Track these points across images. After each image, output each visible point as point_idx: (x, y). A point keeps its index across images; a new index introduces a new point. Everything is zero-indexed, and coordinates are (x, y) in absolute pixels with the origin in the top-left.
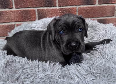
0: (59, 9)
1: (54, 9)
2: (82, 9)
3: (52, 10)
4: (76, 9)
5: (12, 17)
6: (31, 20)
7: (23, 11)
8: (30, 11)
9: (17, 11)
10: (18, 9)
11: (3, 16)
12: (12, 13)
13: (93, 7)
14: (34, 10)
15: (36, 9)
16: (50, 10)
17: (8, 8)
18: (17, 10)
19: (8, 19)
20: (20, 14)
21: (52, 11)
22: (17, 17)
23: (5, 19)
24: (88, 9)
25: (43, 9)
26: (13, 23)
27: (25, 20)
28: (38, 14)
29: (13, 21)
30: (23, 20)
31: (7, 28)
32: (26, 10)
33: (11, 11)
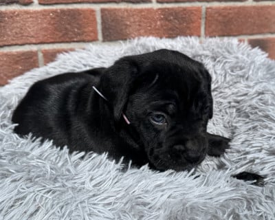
0: (159, 9)
1: (146, 9)
2: (216, 13)
3: (141, 11)
4: (200, 12)
5: (31, 29)
6: (83, 37)
7: (63, 11)
8: (81, 14)
9: (44, 13)
10: (46, 8)
11: (4, 27)
12: (31, 19)
13: (240, 8)
14: (93, 11)
15: (97, 8)
16: (135, 10)
17: (17, 2)
18: (45, 11)
19: (20, 35)
20: (52, 22)
21: (140, 15)
22: (46, 29)
23: (9, 36)
24: (230, 11)
25: (115, 9)
26: (34, 48)
27: (67, 40)
28: (103, 22)
29: (34, 41)
30: (60, 38)
31: (17, 63)
32: (69, 11)
33: (27, 13)
